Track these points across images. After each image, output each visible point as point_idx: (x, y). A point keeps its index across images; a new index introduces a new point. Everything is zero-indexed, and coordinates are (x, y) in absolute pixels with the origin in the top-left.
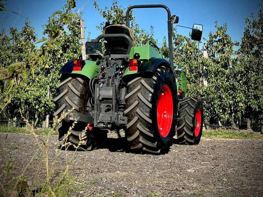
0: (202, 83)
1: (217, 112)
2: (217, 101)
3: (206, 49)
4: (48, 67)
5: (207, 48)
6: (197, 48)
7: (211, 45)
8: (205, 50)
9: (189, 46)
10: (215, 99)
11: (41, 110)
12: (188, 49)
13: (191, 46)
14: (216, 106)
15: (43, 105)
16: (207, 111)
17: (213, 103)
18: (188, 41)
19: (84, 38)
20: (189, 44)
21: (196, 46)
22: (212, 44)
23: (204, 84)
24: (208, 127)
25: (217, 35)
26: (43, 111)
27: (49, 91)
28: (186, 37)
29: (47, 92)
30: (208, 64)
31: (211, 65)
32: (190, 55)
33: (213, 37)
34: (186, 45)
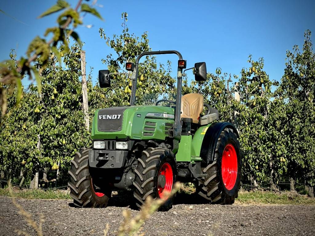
1: (252, 169)
2: (252, 155)
4: (38, 111)
5: (239, 88)
6: (226, 88)
8: (236, 91)
9: (216, 86)
10: (249, 152)
11: (28, 166)
12: (215, 89)
13: (218, 86)
14: (250, 161)
15: (31, 159)
17: (247, 158)
18: (214, 79)
19: (85, 75)
20: (216, 84)
21: (225, 86)
22: (245, 84)
25: (251, 72)
26: (31, 166)
27: (39, 142)
28: (212, 75)
29: (36, 142)
30: (241, 108)
31: (244, 110)
32: (217, 97)
33: (247, 75)
34: (213, 85)
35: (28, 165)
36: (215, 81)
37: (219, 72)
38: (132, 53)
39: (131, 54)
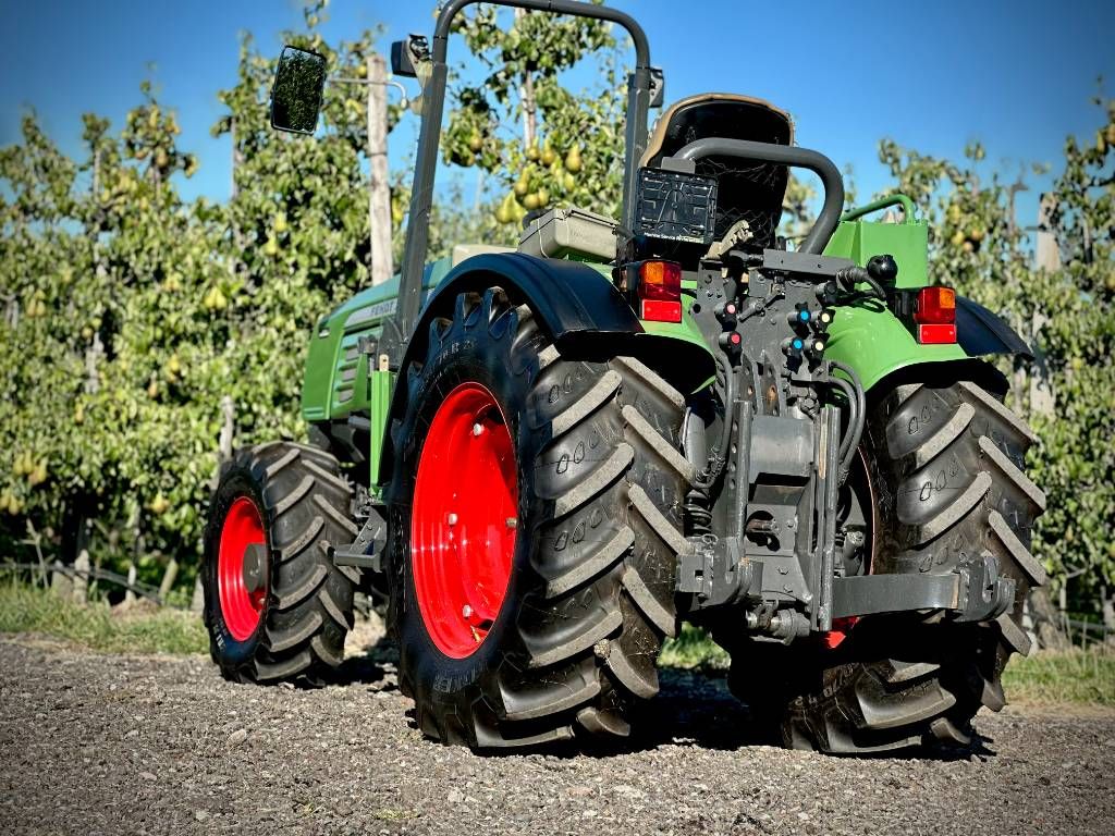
0: (1025, 401)
1: (1095, 556)
2: (1093, 496)
3: (1051, 222)
4: (221, 302)
5: (1056, 218)
6: (1007, 220)
7: (1075, 199)
8: (1043, 228)
9: (962, 211)
10: (1085, 484)
11: (177, 522)
12: (955, 222)
13: (971, 210)
14: (1088, 523)
15: (186, 493)
16: (1047, 546)
17: (1072, 506)
18: (958, 184)
19: (385, 154)
20: (966, 201)
21: (1004, 209)
22: (1079, 197)
23: (1033, 406)
24: (1047, 630)
25: (1101, 146)
26: (186, 521)
27: (230, 425)
28: (949, 165)
29: (215, 428)
30: (1052, 301)
31: (1068, 308)
32: (962, 255)
33: (1086, 162)
34: (952, 204)
35: (176, 516)
36: (961, 188)
37: (976, 153)
38: (541, 55)
39: (538, 59)
